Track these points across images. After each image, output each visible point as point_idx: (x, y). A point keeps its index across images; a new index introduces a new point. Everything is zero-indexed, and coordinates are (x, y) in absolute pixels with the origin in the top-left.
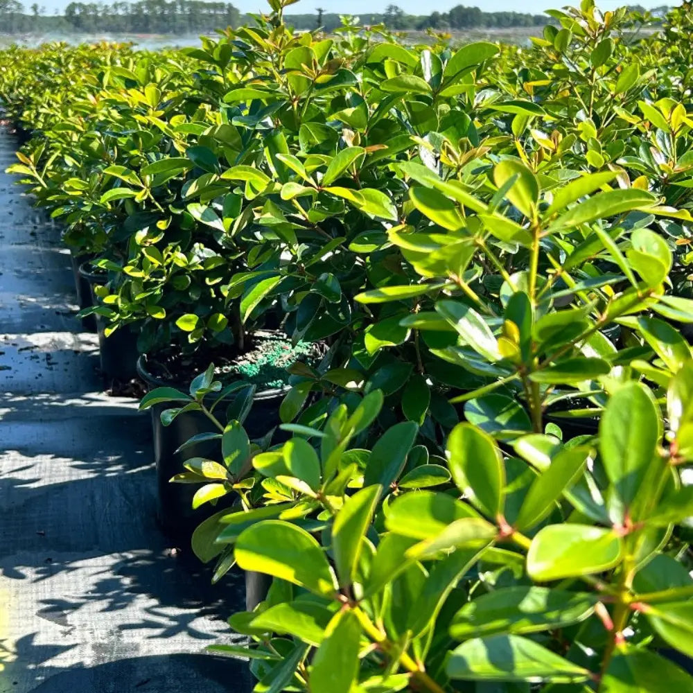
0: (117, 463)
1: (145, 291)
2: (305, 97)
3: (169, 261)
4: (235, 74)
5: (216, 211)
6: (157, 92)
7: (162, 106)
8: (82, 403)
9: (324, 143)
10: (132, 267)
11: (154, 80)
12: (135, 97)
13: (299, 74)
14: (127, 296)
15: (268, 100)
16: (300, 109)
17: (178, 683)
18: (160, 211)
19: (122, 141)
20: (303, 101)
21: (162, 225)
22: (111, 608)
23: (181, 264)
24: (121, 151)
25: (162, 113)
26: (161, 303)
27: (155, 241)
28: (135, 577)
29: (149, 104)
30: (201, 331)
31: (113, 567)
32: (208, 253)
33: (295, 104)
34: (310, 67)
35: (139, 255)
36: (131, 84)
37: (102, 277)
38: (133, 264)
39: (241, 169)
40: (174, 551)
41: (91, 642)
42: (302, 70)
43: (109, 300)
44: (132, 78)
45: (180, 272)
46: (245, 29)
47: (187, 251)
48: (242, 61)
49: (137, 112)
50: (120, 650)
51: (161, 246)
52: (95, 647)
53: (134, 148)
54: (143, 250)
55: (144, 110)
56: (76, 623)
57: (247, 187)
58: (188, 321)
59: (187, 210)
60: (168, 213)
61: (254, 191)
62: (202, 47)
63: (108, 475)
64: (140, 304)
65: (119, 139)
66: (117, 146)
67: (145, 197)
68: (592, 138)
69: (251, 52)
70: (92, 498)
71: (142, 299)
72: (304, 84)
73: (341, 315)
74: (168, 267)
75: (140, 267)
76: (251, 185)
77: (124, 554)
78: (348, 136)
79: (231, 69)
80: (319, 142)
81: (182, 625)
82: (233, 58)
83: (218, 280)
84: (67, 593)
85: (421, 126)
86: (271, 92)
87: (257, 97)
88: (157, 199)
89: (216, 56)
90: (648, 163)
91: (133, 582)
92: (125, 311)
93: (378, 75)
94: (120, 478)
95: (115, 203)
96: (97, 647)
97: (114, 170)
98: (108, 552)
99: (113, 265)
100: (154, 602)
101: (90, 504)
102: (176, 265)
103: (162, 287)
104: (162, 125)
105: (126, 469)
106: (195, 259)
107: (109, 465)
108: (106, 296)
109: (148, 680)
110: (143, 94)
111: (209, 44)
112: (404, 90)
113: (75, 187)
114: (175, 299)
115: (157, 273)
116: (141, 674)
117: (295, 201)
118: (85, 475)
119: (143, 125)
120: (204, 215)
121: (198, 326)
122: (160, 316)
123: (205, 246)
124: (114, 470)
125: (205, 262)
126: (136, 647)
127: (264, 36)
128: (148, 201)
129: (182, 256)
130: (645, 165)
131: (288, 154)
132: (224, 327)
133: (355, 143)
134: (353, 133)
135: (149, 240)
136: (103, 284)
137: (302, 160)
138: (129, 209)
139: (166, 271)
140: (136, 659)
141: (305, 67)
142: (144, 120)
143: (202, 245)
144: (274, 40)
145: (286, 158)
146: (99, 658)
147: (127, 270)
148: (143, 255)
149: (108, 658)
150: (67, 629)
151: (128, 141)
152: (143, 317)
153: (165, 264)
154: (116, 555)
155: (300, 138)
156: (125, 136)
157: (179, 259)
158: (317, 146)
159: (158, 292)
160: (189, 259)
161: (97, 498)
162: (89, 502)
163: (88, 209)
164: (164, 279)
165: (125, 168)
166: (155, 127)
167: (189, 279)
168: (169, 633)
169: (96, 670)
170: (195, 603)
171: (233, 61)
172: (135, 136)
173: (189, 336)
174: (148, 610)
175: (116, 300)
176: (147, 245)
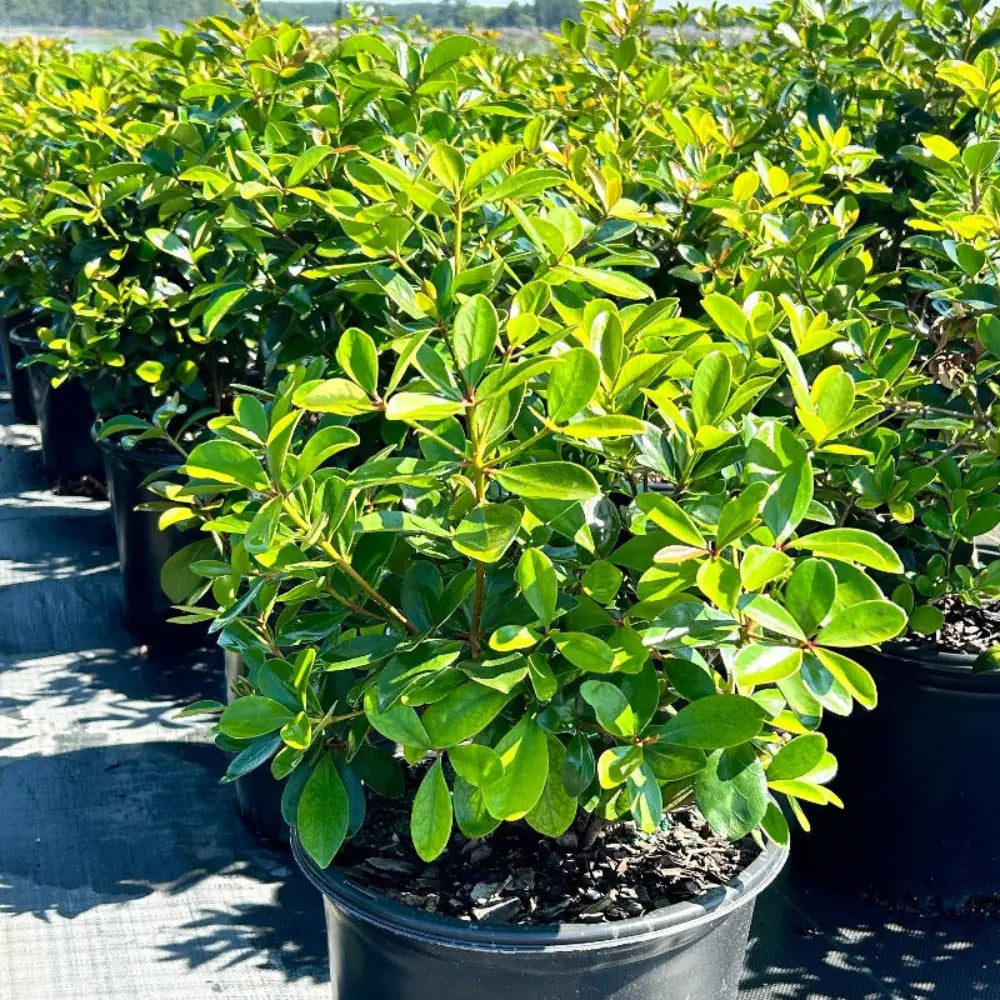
0: (67, 564)
1: (98, 334)
2: (270, 93)
3: (126, 297)
4: (202, 77)
5: (180, 238)
6: (106, 94)
7: (113, 112)
8: (20, 503)
9: (292, 143)
10: (82, 305)
11: (100, 83)
12: (79, 101)
13: (263, 67)
14: (77, 340)
15: (230, 96)
16: (266, 106)
17: (153, 765)
18: (113, 240)
19: (66, 154)
20: (268, 98)
21: (117, 255)
22: (71, 703)
23: (141, 302)
24: (64, 166)
25: (112, 119)
26: (119, 348)
27: (110, 273)
28: (95, 676)
29: (97, 109)
30: (167, 382)
31: (70, 667)
32: (174, 289)
33: (261, 100)
34: (274, 59)
35: (90, 291)
36: (73, 84)
37: (46, 319)
38: (83, 301)
39: (200, 170)
40: (144, 649)
41: (52, 733)
42: (264, 62)
43: (56, 345)
44: (75, 77)
45: (139, 311)
46: (211, 18)
47: (147, 285)
48: (209, 58)
49: (82, 119)
50: (84, 740)
51: (115, 281)
52: (55, 738)
53: (80, 161)
54: (95, 285)
55: (91, 115)
56: (33, 717)
57: (206, 188)
58: (151, 370)
59: (145, 237)
60: (124, 241)
61: (214, 191)
62: (161, 40)
63: (60, 577)
64: (92, 349)
65: (62, 151)
66: (60, 160)
67: (95, 219)
68: (611, 153)
69: (220, 47)
70: (43, 601)
71: (96, 343)
72: (269, 80)
73: (313, 332)
74: (125, 305)
75: (92, 304)
76: (210, 185)
77: (82, 653)
78: (316, 135)
79: (197, 69)
80: (286, 143)
81: (153, 716)
82: (198, 54)
83: (185, 322)
84: (18, 691)
85: (398, 126)
86: (233, 87)
87: (219, 93)
88: (109, 224)
89: (177, 51)
90: (668, 180)
91: (93, 680)
92: (76, 358)
93: (353, 70)
94: (73, 580)
95: (59, 227)
96: (59, 738)
97: (57, 187)
98: (64, 651)
99: (59, 304)
100: (121, 697)
101: (40, 605)
102: (134, 303)
103: (119, 330)
104: (114, 134)
105: (80, 570)
106: (157, 296)
107: (58, 566)
108: (52, 340)
109: (118, 765)
110: (89, 96)
111: (167, 35)
112: (378, 86)
113: (11, 209)
114: (135, 345)
115: (112, 312)
116: (110, 760)
117: (260, 205)
118: (31, 577)
119: (91, 135)
120: (166, 242)
121: (164, 376)
122: (118, 363)
123: (170, 280)
124: (64, 572)
125: (169, 300)
126: (104, 737)
127: (234, 27)
128: (98, 225)
129: (142, 292)
130: (663, 181)
131: (252, 152)
132: (194, 376)
133: (324, 142)
134: (322, 133)
135: (102, 273)
136: (49, 326)
137: (266, 159)
138: (76, 236)
139: (123, 311)
140: (105, 748)
141: (268, 59)
142: (92, 128)
143: (165, 280)
144: (246, 32)
145: (248, 156)
146: (61, 748)
147: (77, 307)
148: (95, 291)
149: (70, 747)
150: (22, 722)
151: (73, 155)
152: (96, 367)
153: (122, 301)
154: (72, 654)
155: (265, 138)
156: (69, 148)
157: (138, 295)
158: (285, 147)
159: (114, 336)
160: (150, 295)
161: (49, 600)
162: (38, 604)
163: (25, 236)
164: (120, 320)
165: (70, 185)
166: (106, 136)
167: (151, 320)
168: (138, 724)
169: (57, 759)
170: (168, 697)
171: (199, 59)
172: (81, 147)
173: (153, 389)
174: (113, 705)
175: (64, 345)
176: (99, 278)
